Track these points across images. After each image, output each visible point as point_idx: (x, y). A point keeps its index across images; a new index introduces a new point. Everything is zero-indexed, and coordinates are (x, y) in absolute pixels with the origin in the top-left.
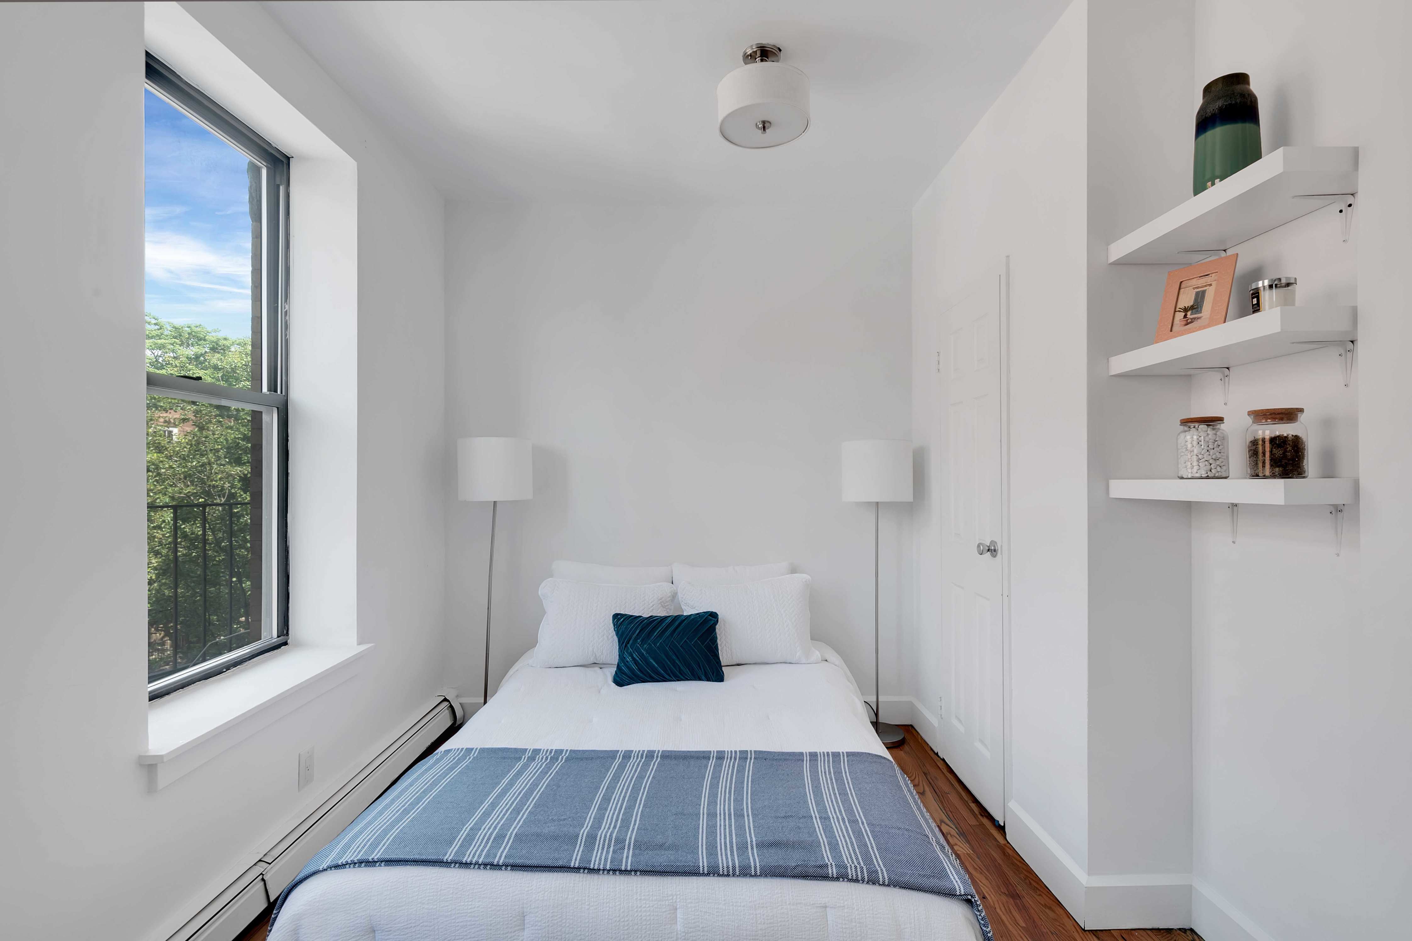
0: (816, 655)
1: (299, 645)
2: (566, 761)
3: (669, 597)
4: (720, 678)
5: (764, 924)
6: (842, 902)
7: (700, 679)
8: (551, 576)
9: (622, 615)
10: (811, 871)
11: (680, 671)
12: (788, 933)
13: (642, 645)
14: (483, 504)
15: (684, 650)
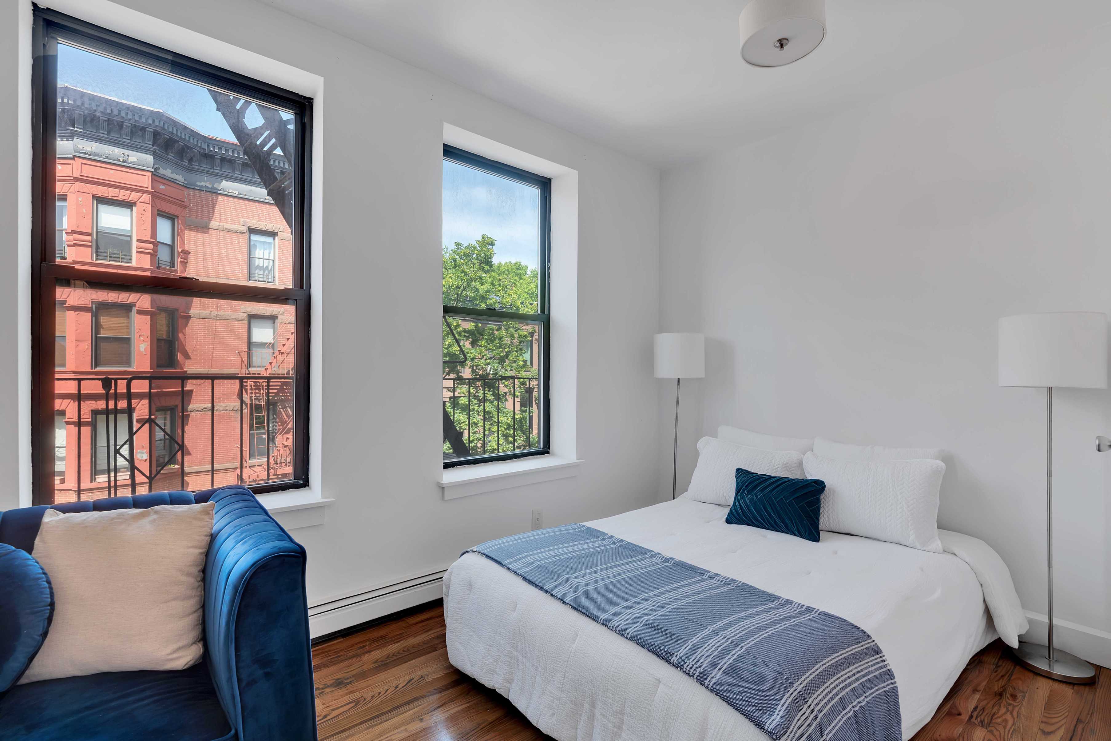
2: (619, 546)
3: (795, 463)
4: (814, 538)
5: (616, 669)
6: (671, 683)
9: (742, 470)
10: (660, 652)
12: (628, 683)
14: (671, 379)
15: (780, 506)
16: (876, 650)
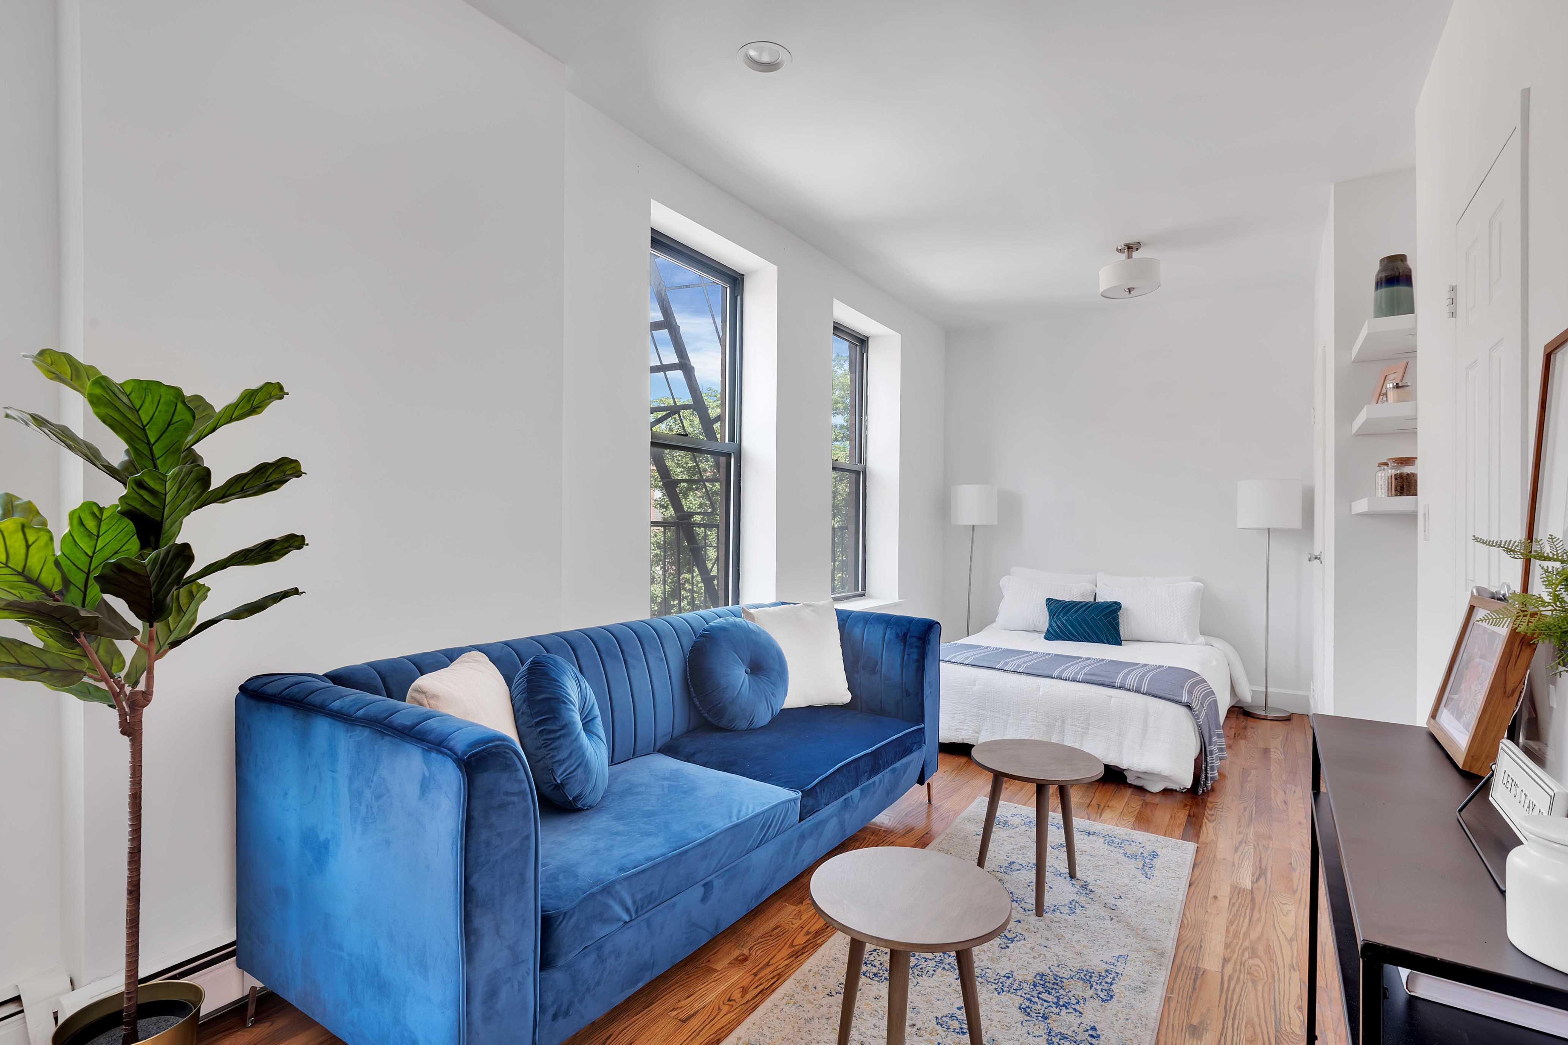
0: (1202, 639)
1: (870, 597)
4: (1120, 644)
7: (1103, 643)
8: (1009, 574)
9: (1052, 599)
10: (1106, 683)
11: (1089, 635)
13: (1064, 615)
14: (966, 526)
15: (1092, 622)
16: (1204, 681)
